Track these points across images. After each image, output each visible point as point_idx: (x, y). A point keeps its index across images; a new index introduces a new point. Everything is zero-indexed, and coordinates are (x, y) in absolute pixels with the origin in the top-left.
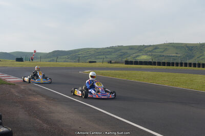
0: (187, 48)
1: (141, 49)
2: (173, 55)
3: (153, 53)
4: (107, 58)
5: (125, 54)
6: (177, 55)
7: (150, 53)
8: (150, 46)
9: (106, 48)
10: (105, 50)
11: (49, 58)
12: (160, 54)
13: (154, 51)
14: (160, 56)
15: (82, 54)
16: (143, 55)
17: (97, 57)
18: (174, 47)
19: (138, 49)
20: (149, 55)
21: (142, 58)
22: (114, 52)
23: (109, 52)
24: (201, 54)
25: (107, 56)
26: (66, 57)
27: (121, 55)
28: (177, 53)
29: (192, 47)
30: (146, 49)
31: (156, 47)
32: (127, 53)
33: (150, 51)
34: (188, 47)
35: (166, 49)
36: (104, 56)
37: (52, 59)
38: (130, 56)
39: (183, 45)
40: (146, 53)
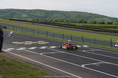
1: (23, 11)
2: (39, 15)
4: (5, 15)
5: (14, 13)
7: (28, 14)
8: (28, 10)
12: (32, 14)
13: (30, 13)
14: (33, 15)
16: (24, 14)
18: (39, 11)
19: (21, 11)
20: (27, 15)
21: (23, 16)
22: (9, 12)
24: (52, 16)
25: (5, 14)
27: (13, 14)
28: (41, 15)
29: (48, 12)
30: (26, 11)
31: (31, 11)
32: (15, 13)
33: (28, 13)
34: (46, 12)
35: (36, 12)
36: (3, 14)
38: (17, 15)
39: (44, 11)
40: (26, 13)
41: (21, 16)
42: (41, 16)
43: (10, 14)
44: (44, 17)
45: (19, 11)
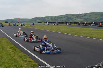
0: (101, 15)
1: (78, 16)
2: (94, 18)
3: (84, 18)
4: (61, 21)
5: (70, 18)
6: (96, 18)
8: (82, 14)
9: (60, 16)
10: (60, 17)
11: (31, 21)
12: (87, 18)
15: (48, 19)
16: (79, 18)
17: (56, 20)
18: (94, 14)
19: (76, 16)
20: (82, 19)
21: (78, 20)
22: (65, 17)
23: (62, 17)
25: (61, 20)
26: (40, 20)
27: (68, 19)
28: (96, 17)
30: (80, 16)
31: (85, 15)
32: (71, 18)
33: (82, 17)
35: (91, 15)
36: (59, 20)
37: (33, 22)
38: (72, 19)
39: (99, 13)
40: (81, 17)
41: (75, 20)
42: (96, 19)
43: (65, 19)
44: (100, 20)
45: (74, 16)
